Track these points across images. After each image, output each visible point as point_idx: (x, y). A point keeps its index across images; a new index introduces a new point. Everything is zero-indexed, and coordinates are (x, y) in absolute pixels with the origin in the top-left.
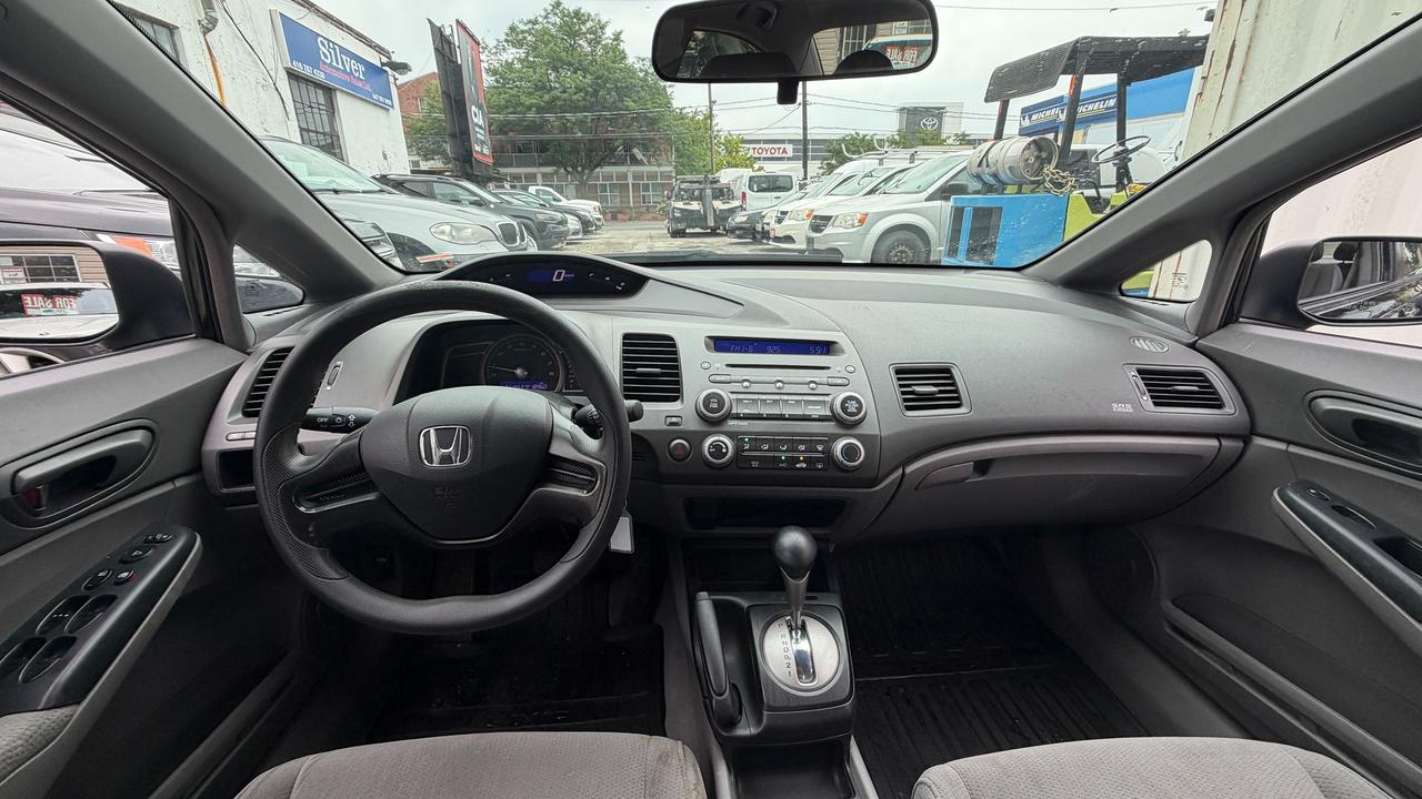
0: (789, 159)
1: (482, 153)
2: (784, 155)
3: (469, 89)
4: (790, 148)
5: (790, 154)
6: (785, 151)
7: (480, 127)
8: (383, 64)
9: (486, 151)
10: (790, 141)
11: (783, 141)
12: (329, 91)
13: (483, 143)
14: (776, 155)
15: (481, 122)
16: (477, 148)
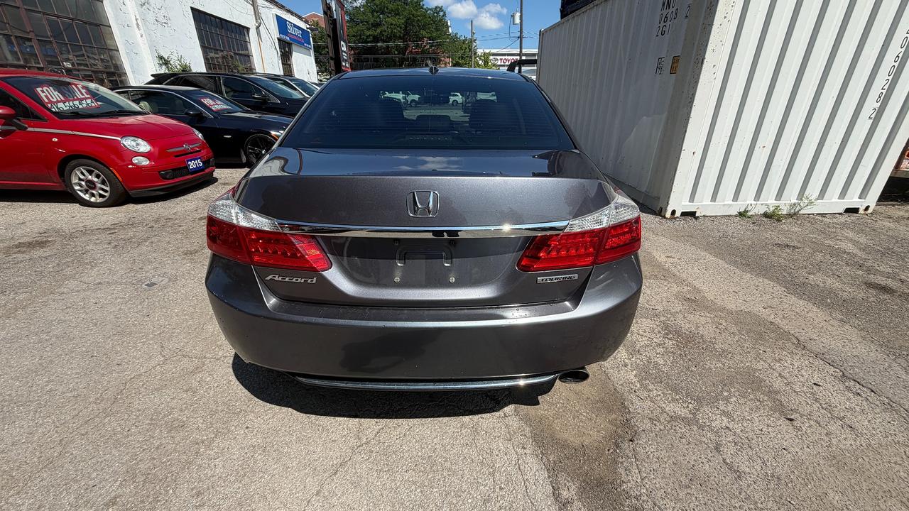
1: (345, 66)
3: (340, 32)
7: (345, 52)
8: (307, 28)
9: (347, 65)
12: (289, 45)
13: (346, 61)
15: (345, 50)
16: (344, 64)
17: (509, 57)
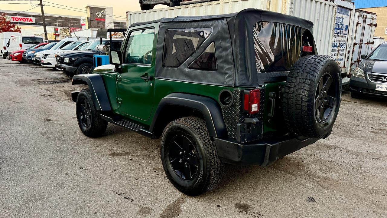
0: (34, 24)
2: (31, 22)
4: (34, 19)
5: (34, 22)
6: (31, 20)
10: (33, 16)
11: (29, 16)
14: (27, 22)
17: (20, 17)
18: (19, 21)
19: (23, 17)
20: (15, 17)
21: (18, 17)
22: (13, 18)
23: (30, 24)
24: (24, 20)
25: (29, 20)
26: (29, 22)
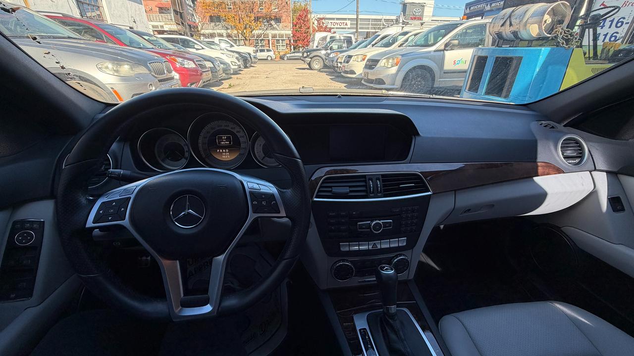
0: (348, 28)
2: (346, 26)
4: (349, 22)
5: (349, 26)
7: (190, 7)
13: (192, 15)
14: (342, 26)
15: (191, 4)
17: (338, 21)
18: (336, 26)
19: (340, 21)
20: (333, 21)
21: (335, 21)
22: (331, 23)
23: (345, 28)
24: (340, 24)
25: (345, 24)
26: (344, 27)
